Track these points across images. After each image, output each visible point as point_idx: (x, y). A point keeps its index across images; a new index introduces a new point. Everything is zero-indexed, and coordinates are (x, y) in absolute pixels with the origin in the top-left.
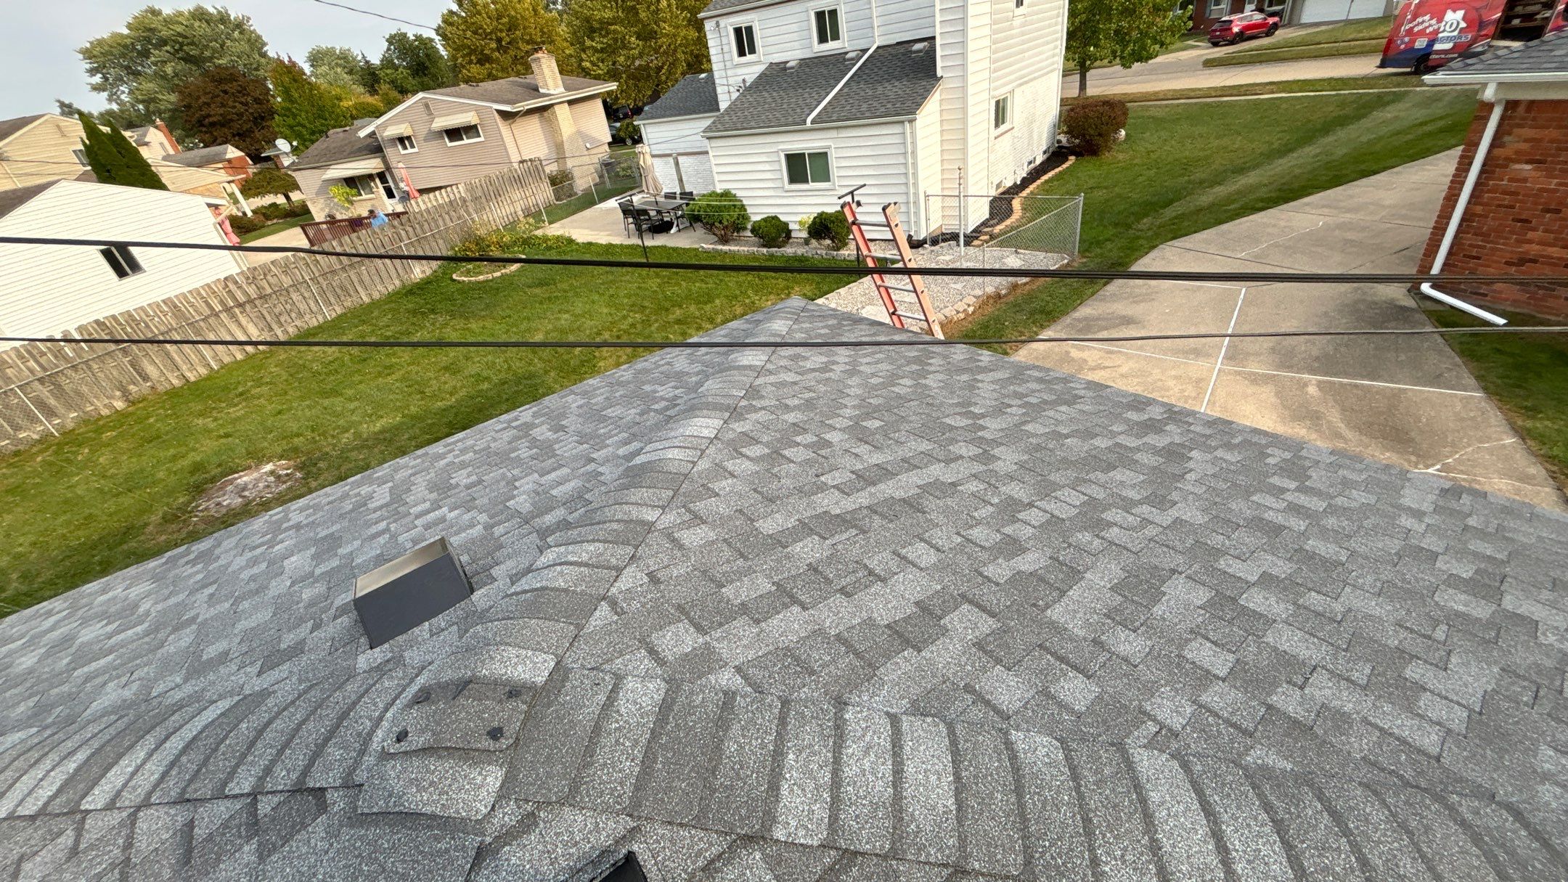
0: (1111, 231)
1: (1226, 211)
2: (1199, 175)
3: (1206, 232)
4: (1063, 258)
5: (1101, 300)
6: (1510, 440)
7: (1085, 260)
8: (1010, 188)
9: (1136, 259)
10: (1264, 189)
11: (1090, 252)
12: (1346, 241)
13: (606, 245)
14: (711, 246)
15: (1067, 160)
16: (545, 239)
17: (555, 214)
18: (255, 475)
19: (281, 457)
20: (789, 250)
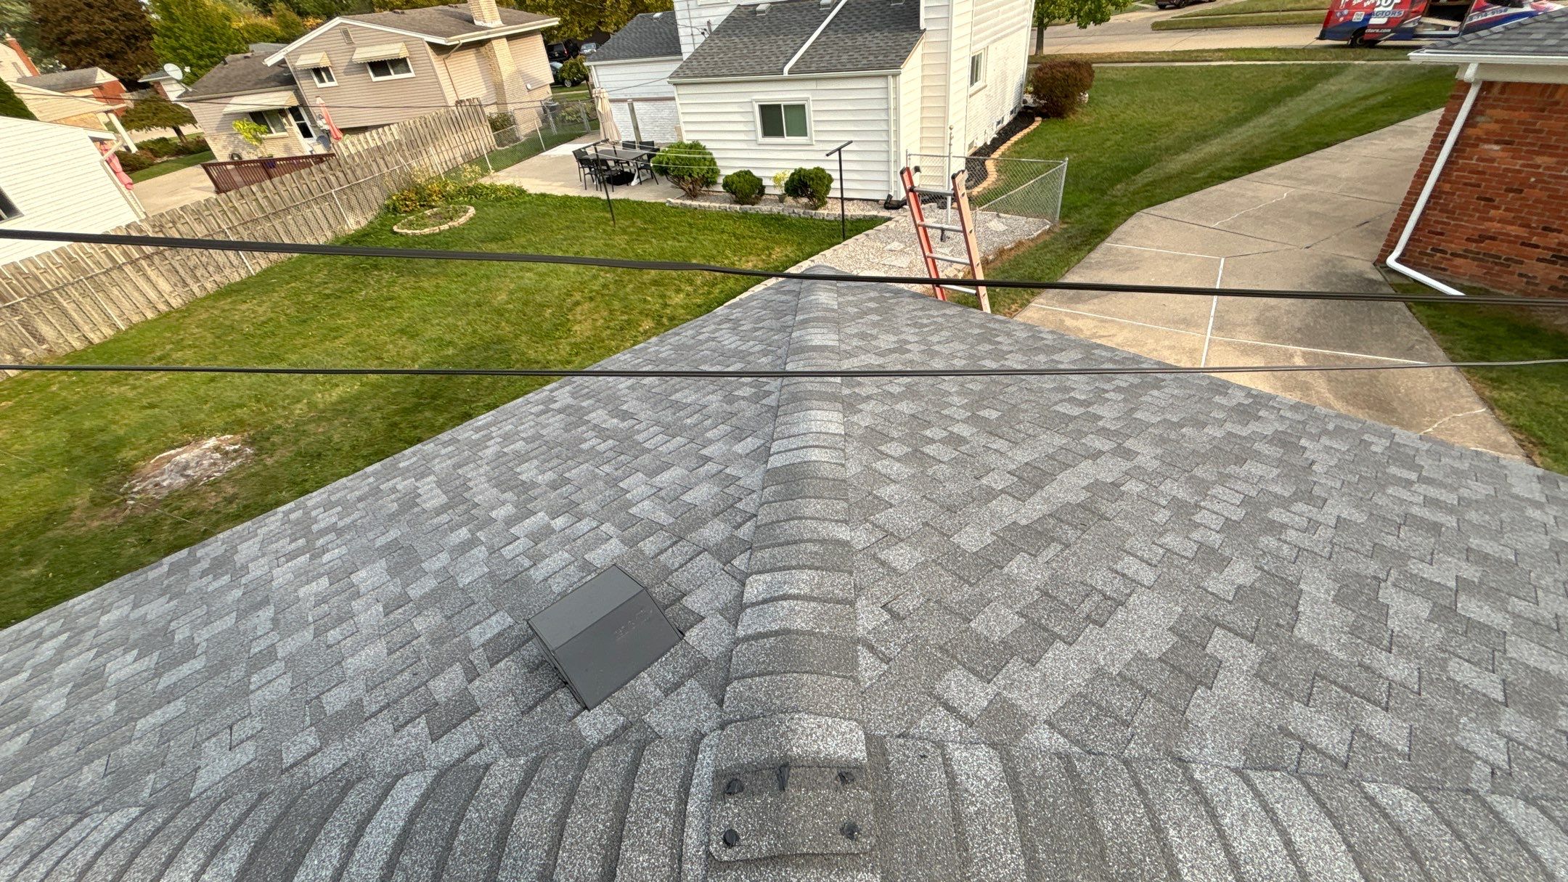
0: (1087, 197)
1: (1194, 179)
2: (1165, 141)
3: (1179, 200)
4: (1046, 224)
5: (1087, 268)
6: (1481, 410)
7: (1065, 226)
8: (981, 148)
9: (1117, 227)
10: (1228, 158)
11: (1070, 218)
12: (1311, 214)
13: (561, 197)
14: (679, 201)
15: (1033, 121)
16: (494, 189)
17: (501, 160)
18: (197, 451)
19: (224, 431)
20: (763, 208)
